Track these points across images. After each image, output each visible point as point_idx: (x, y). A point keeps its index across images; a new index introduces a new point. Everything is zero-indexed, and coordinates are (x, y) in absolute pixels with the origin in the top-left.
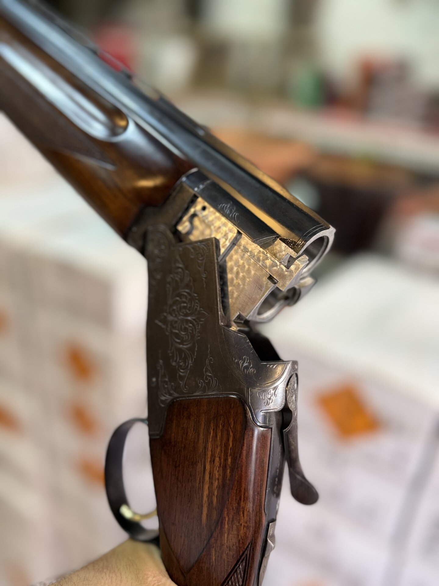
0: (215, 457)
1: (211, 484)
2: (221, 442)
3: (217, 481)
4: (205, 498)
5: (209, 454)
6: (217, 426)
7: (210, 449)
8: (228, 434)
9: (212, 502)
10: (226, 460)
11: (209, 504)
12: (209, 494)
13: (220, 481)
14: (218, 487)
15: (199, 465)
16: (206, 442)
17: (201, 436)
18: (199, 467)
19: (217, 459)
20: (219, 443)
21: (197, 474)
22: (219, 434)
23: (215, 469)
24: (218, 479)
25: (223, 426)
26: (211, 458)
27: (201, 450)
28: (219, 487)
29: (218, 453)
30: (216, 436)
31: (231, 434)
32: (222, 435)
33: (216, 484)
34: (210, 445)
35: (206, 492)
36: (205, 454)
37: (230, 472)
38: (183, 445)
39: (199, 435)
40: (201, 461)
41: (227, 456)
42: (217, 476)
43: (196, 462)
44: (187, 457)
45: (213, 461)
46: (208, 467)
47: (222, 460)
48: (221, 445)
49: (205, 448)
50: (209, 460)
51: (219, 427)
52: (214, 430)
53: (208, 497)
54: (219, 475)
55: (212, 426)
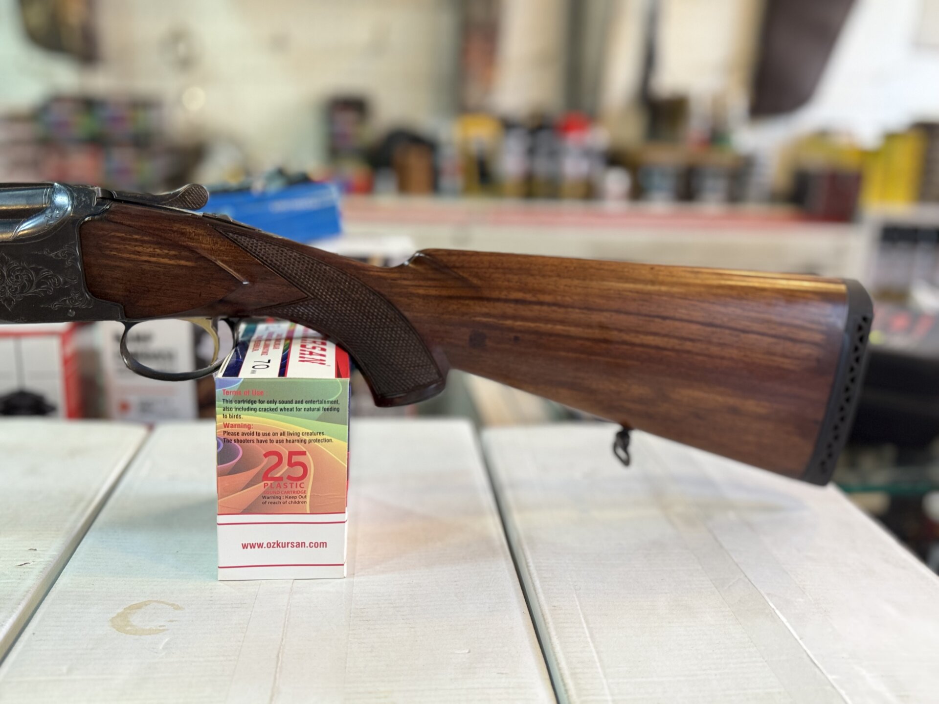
0: (135, 251)
1: (159, 255)
2: (120, 244)
3: (156, 250)
4: (172, 262)
5: (133, 256)
7: (128, 256)
8: (114, 236)
9: (175, 255)
10: (136, 240)
11: (177, 258)
12: (168, 258)
13: (156, 246)
14: (161, 249)
15: (144, 267)
16: (122, 259)
17: (117, 264)
18: (146, 267)
19: (137, 248)
20: (122, 246)
21: (152, 269)
22: (115, 246)
23: (145, 251)
24: (154, 249)
25: (107, 241)
26: (136, 255)
27: (130, 265)
28: (160, 247)
29: (131, 248)
30: (117, 248)
31: (113, 234)
32: (115, 243)
33: (158, 251)
34: (125, 255)
35: (166, 261)
36: (134, 260)
37: (147, 237)
38: (128, 283)
39: (118, 266)
40: (140, 265)
41: (133, 239)
42: (152, 250)
43: (142, 270)
45: (139, 253)
48: (124, 244)
49: (128, 260)
50: (138, 257)
51: (108, 246)
52: (111, 251)
53: (170, 259)
54: (150, 247)
55: (108, 252)
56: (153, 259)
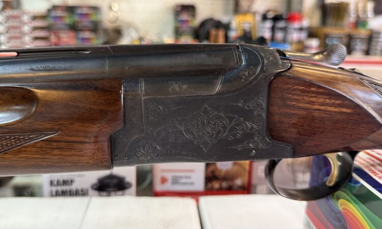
0: (310, 101)
1: (327, 104)
2: (300, 95)
4: (336, 110)
5: (308, 106)
6: (289, 99)
7: (304, 105)
8: (295, 90)
9: (339, 104)
10: (313, 92)
11: (340, 107)
13: (327, 97)
14: (330, 99)
15: (314, 114)
16: (299, 108)
17: (295, 112)
18: (316, 114)
19: (312, 99)
20: (301, 97)
21: (320, 116)
22: (296, 97)
23: (318, 101)
24: (325, 99)
25: (290, 93)
26: (310, 104)
27: (305, 112)
29: (308, 99)
30: (297, 99)
31: (296, 87)
32: (296, 95)
33: (328, 101)
34: (302, 105)
35: (332, 109)
36: (308, 109)
38: (301, 127)
39: (294, 114)
40: (312, 112)
41: (310, 91)
42: (323, 100)
43: (312, 117)
44: (309, 124)
45: (312, 103)
46: (316, 107)
47: (313, 95)
48: (303, 96)
49: (304, 109)
50: (312, 106)
51: (290, 97)
52: (292, 102)
53: (335, 107)
54: (322, 98)
55: (288, 103)
56: (323, 108)
